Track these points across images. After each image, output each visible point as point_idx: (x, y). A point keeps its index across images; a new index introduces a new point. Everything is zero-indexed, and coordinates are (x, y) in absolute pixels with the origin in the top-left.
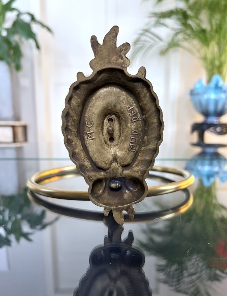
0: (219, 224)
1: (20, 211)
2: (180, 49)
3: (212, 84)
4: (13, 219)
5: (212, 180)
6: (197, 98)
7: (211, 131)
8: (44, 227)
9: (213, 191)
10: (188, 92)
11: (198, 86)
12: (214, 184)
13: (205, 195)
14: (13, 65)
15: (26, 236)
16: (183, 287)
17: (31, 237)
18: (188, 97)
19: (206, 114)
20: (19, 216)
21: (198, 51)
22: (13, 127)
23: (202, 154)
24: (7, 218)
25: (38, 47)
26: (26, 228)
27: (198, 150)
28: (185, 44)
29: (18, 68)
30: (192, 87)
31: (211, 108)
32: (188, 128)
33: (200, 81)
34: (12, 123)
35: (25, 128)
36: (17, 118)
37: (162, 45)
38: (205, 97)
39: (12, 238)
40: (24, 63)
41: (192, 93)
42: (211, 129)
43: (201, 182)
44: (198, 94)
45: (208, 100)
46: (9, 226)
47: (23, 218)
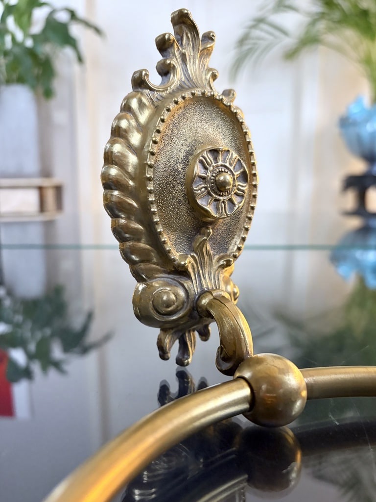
1: (48, 323)
2: (321, 48)
4: (39, 335)
6: (352, 131)
8: (85, 350)
10: (336, 120)
11: (355, 110)
13: (370, 304)
14: (41, 90)
15: (57, 365)
17: (66, 367)
18: (336, 130)
19: (371, 158)
20: (48, 331)
21: (355, 47)
24: (28, 334)
25: (80, 59)
26: (57, 352)
27: (355, 223)
28: (331, 38)
29: (48, 93)
32: (337, 183)
33: (358, 101)
34: (39, 181)
35: (58, 190)
36: (46, 173)
37: (289, 42)
38: (369, 128)
39: (36, 367)
40: (58, 85)
43: (362, 281)
44: (355, 124)
46: (32, 347)
47: (52, 335)
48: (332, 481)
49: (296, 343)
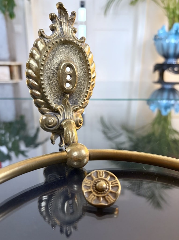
0: (172, 145)
1: (18, 134)
3: (173, 31)
4: (13, 140)
5: (168, 110)
6: (160, 42)
7: (170, 71)
8: (36, 146)
9: (169, 119)
10: (153, 37)
11: (161, 32)
12: (170, 114)
13: (163, 122)
14: (7, 13)
15: (23, 153)
16: (142, 191)
17: (27, 154)
18: (153, 42)
19: (166, 56)
20: (17, 138)
22: (10, 66)
23: (162, 90)
24: (8, 139)
26: (23, 147)
27: (158, 86)
29: (12, 16)
30: (156, 33)
31: (171, 51)
32: (151, 68)
33: (163, 28)
34: (9, 63)
35: (20, 67)
36: (13, 59)
38: (167, 41)
39: (13, 154)
40: (16, 11)
41: (156, 38)
42: (170, 69)
43: (160, 112)
44: (161, 39)
45: (169, 45)
46: (10, 145)
47: (20, 139)
48: (144, 196)
49: (131, 139)
